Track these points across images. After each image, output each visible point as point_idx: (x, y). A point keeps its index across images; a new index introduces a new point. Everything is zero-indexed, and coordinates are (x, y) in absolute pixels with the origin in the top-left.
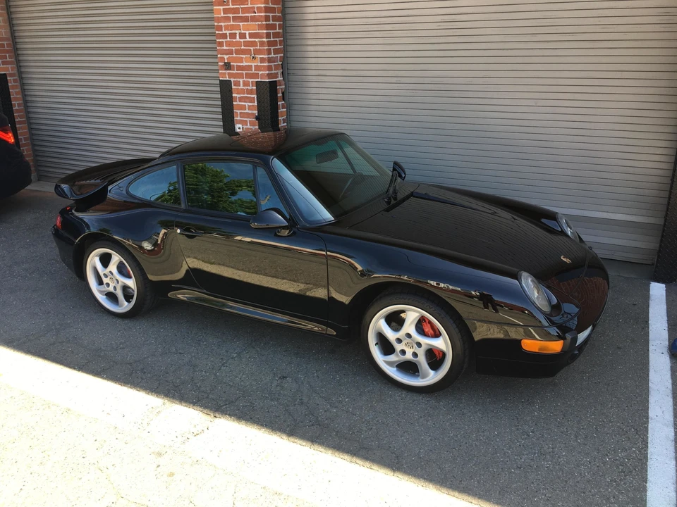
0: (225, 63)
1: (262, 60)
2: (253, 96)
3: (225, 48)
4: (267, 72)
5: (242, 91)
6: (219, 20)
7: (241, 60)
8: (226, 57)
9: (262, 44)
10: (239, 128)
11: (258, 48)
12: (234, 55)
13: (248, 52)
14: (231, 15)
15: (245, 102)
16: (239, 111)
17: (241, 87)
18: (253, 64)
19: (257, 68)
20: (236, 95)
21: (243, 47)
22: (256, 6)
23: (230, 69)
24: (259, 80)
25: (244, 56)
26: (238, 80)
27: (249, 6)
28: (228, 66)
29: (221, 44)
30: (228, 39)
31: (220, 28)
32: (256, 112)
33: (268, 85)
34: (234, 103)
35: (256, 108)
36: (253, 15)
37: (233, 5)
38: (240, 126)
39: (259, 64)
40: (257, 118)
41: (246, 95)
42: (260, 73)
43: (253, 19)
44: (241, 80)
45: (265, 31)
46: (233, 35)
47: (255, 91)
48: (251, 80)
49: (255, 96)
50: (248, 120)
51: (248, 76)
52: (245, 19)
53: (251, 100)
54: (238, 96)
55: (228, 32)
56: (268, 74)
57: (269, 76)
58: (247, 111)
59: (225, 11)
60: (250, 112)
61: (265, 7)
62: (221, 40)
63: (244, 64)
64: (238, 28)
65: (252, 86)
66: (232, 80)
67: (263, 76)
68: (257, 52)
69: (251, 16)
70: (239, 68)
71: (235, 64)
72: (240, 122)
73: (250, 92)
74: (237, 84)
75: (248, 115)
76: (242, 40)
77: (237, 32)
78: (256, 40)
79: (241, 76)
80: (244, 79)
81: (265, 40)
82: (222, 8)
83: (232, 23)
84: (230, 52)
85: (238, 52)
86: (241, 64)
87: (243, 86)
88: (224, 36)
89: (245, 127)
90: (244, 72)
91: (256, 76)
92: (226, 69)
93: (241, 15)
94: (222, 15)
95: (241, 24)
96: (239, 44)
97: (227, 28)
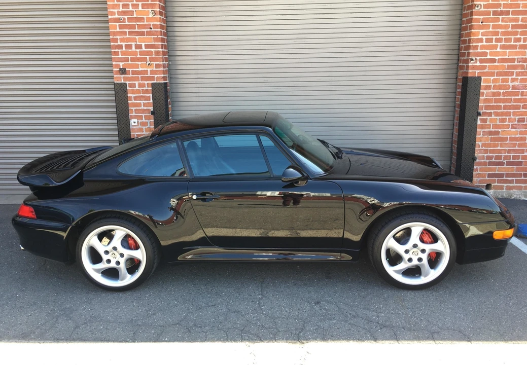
0: (120, 69)
1: (157, 66)
2: (149, 95)
3: (120, 56)
4: (163, 75)
5: (138, 92)
6: (115, 34)
7: (137, 66)
8: (121, 64)
9: (157, 53)
10: (135, 123)
11: (154, 56)
12: (130, 62)
13: (145, 60)
14: (127, 30)
15: (140, 100)
16: (134, 109)
17: (137, 88)
18: (149, 70)
19: (152, 72)
20: (131, 95)
21: (139, 56)
22: (152, 23)
23: (126, 74)
24: (155, 82)
25: (140, 63)
26: (134, 82)
27: (145, 23)
28: (123, 71)
29: (116, 53)
30: (124, 49)
31: (116, 41)
32: (151, 108)
33: (163, 85)
34: (129, 102)
35: (152, 105)
36: (148, 30)
37: (128, 22)
38: (136, 120)
39: (155, 69)
40: (153, 113)
41: (141, 95)
42: (156, 76)
43: (149, 33)
44: (137, 83)
45: (161, 43)
46: (129, 47)
47: (151, 91)
48: (146, 82)
49: (151, 95)
50: (143, 115)
51: (143, 79)
52: (142, 34)
53: (147, 98)
54: (133, 95)
55: (124, 44)
56: (163, 77)
57: (164, 78)
58: (142, 107)
59: (121, 27)
60: (145, 108)
61: (160, 24)
62: (116, 50)
63: (140, 69)
64: (135, 40)
65: (148, 87)
66: (127, 83)
67: (159, 78)
68: (152, 59)
69: (147, 31)
70: (134, 72)
71: (131, 70)
72: (135, 117)
73: (147, 92)
74: (133, 86)
75: (143, 111)
76: (138, 50)
77: (133, 44)
78: (152, 50)
79: (137, 79)
80: (140, 82)
81: (161, 50)
82: (118, 24)
83: (128, 36)
84: (127, 60)
85: (132, 60)
86: (137, 70)
87: (139, 87)
88: (120, 47)
89: (140, 121)
90: (140, 76)
91: (152, 78)
92: (121, 74)
93: (137, 30)
94: (118, 30)
95: (137, 37)
96: (135, 53)
97: (122, 40)
